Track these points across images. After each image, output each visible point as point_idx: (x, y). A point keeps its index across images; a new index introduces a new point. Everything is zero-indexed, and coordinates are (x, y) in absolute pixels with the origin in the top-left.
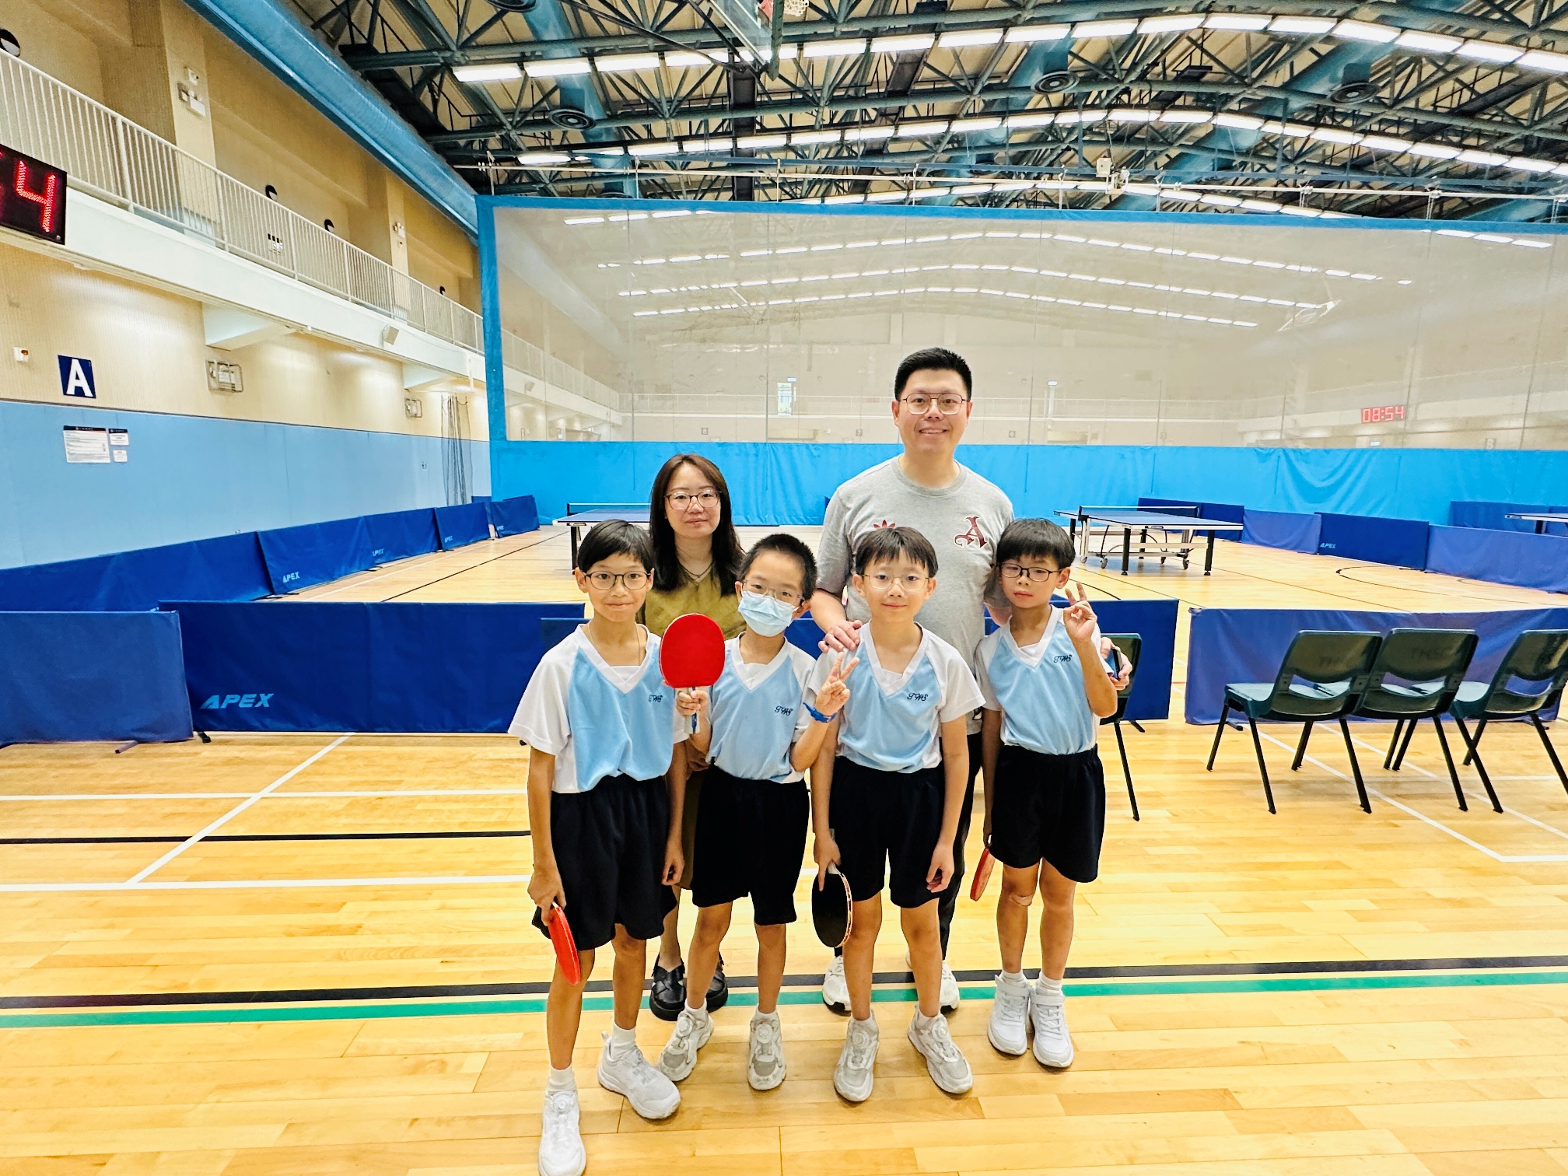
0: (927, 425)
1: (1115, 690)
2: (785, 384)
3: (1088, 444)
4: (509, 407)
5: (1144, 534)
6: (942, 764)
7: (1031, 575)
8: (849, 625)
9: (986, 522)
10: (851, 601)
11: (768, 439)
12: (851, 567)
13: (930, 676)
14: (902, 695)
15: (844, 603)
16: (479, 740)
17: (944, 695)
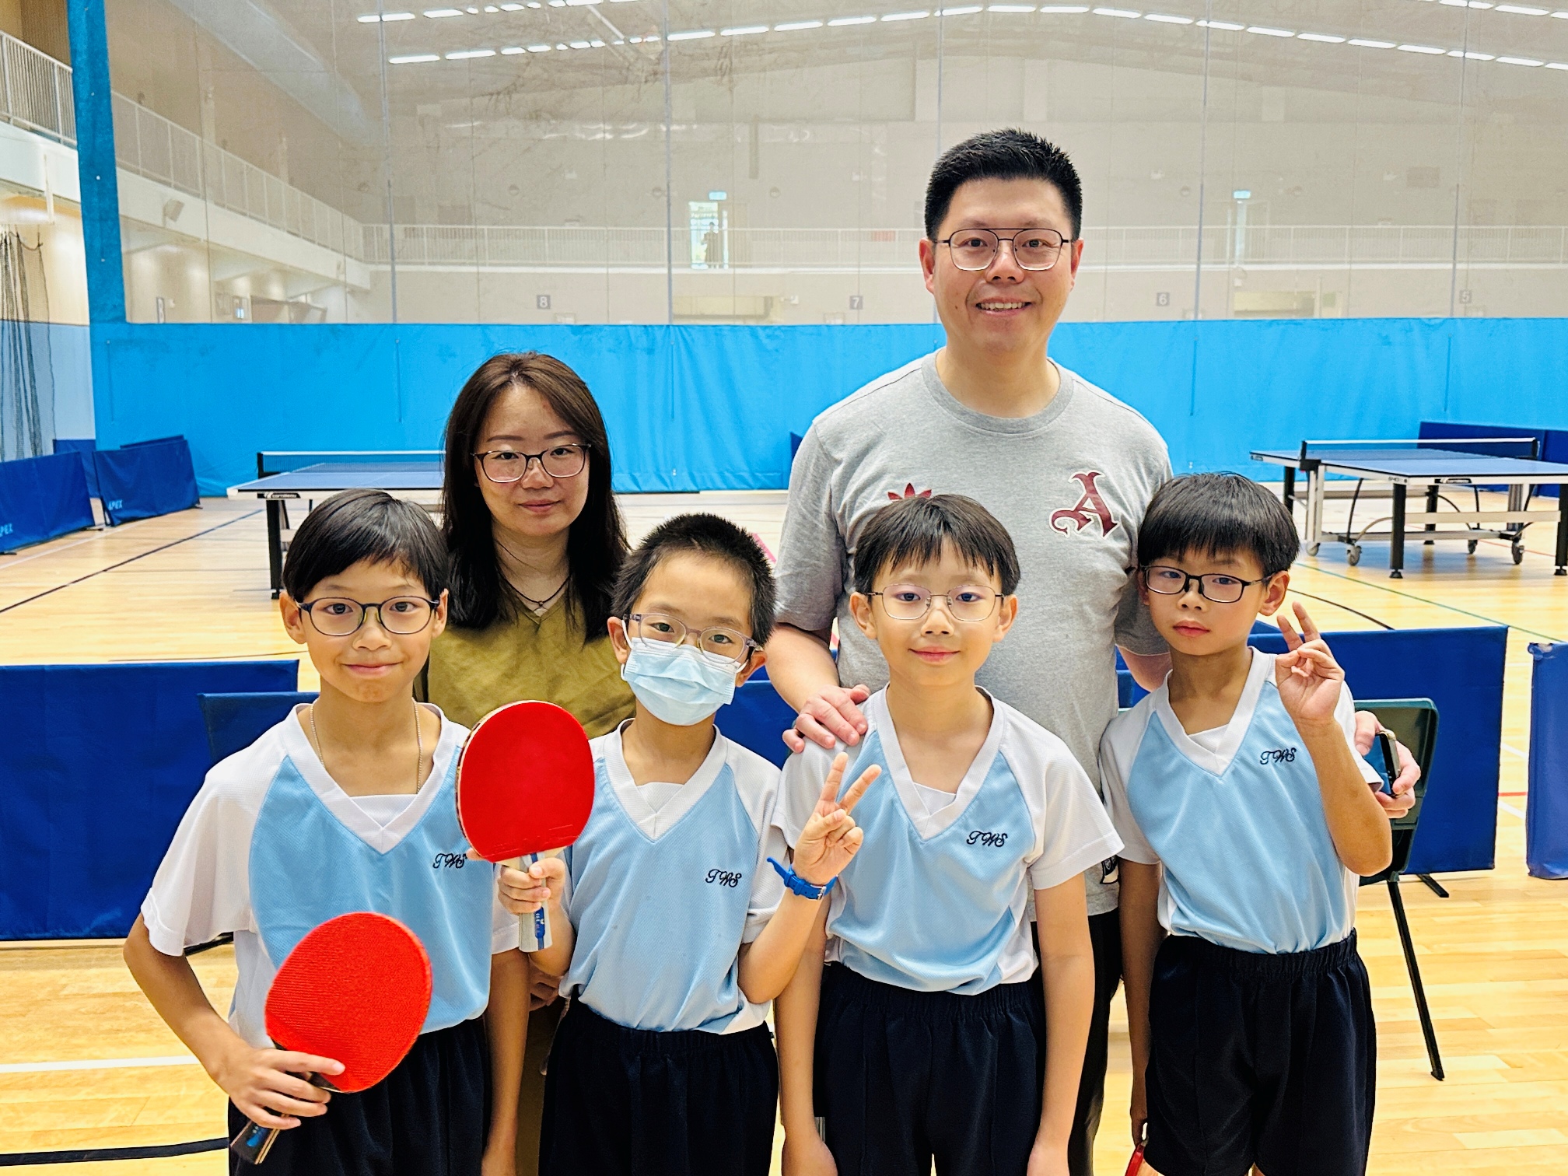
0: (992, 293)
1: (1385, 818)
2: (705, 205)
3: (1316, 316)
4: (129, 253)
5: (1432, 494)
6: (1038, 974)
7: (1207, 590)
8: (842, 695)
9: (1114, 482)
10: (847, 647)
11: (671, 316)
12: (845, 579)
13: (1012, 796)
14: (955, 837)
15: (833, 647)
16: (73, 955)
17: (1039, 832)
